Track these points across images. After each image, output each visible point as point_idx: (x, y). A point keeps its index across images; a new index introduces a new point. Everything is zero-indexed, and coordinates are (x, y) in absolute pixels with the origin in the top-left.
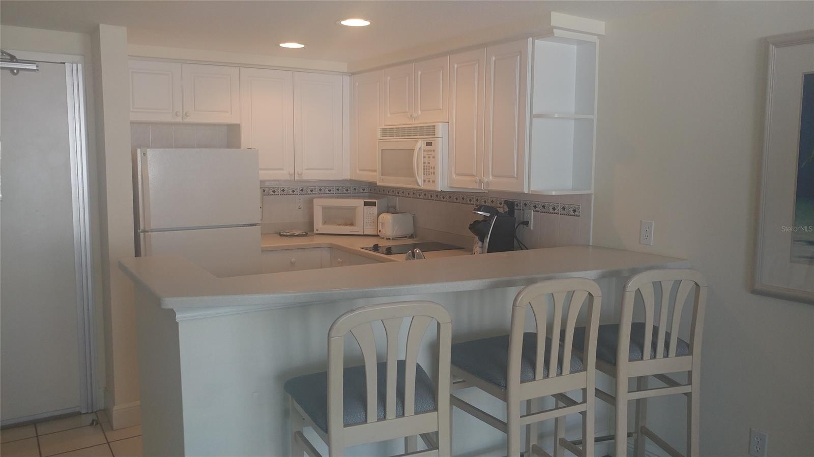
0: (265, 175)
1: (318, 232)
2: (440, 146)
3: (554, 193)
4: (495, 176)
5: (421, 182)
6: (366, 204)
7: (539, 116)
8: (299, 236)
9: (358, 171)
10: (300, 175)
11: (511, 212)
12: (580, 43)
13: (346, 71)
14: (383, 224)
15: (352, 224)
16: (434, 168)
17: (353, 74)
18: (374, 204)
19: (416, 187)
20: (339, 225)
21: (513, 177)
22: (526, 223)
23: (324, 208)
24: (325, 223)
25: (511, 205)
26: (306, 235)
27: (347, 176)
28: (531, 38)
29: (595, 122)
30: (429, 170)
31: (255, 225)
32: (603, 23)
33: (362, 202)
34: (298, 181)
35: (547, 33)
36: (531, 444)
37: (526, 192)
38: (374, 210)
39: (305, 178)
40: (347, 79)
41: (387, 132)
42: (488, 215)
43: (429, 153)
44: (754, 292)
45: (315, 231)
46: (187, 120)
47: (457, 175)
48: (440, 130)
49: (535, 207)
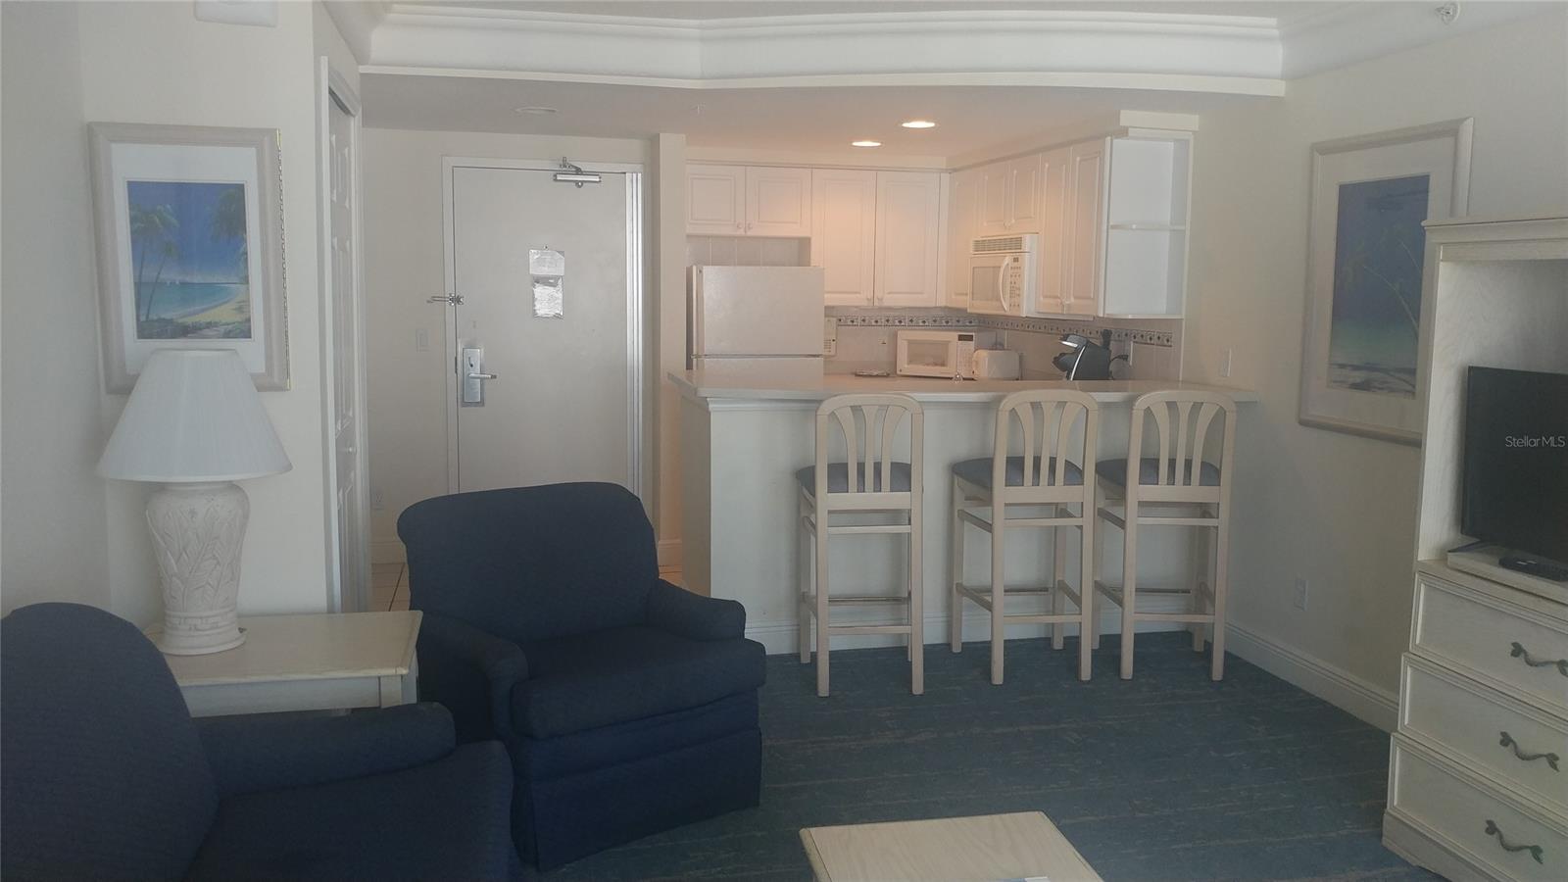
0: (832, 299)
1: (902, 373)
2: (1028, 262)
3: (1130, 317)
4: (1075, 298)
5: (1006, 308)
6: (961, 338)
7: (1114, 227)
8: (877, 376)
9: (953, 297)
10: (880, 300)
11: (1106, 344)
12: (1176, 141)
13: (944, 167)
14: (977, 362)
15: (943, 365)
16: (1019, 289)
17: (955, 170)
18: (970, 338)
19: (1002, 313)
20: (928, 365)
21: (1089, 298)
22: (1125, 358)
23: (910, 342)
24: (910, 362)
25: (1107, 335)
26: (888, 376)
27: (942, 303)
28: (1109, 138)
29: (1188, 233)
30: (1015, 291)
31: (818, 356)
32: (1197, 116)
33: (956, 335)
34: (881, 309)
35: (1123, 133)
36: (1057, 579)
37: (1101, 315)
38: (971, 345)
39: (887, 303)
40: (946, 177)
41: (981, 246)
42: (1075, 346)
43: (1016, 270)
44: (1303, 423)
45: (898, 372)
46: (749, 233)
47: (1045, 297)
48: (1028, 243)
49: (1135, 337)
